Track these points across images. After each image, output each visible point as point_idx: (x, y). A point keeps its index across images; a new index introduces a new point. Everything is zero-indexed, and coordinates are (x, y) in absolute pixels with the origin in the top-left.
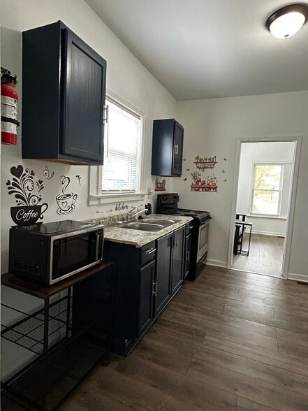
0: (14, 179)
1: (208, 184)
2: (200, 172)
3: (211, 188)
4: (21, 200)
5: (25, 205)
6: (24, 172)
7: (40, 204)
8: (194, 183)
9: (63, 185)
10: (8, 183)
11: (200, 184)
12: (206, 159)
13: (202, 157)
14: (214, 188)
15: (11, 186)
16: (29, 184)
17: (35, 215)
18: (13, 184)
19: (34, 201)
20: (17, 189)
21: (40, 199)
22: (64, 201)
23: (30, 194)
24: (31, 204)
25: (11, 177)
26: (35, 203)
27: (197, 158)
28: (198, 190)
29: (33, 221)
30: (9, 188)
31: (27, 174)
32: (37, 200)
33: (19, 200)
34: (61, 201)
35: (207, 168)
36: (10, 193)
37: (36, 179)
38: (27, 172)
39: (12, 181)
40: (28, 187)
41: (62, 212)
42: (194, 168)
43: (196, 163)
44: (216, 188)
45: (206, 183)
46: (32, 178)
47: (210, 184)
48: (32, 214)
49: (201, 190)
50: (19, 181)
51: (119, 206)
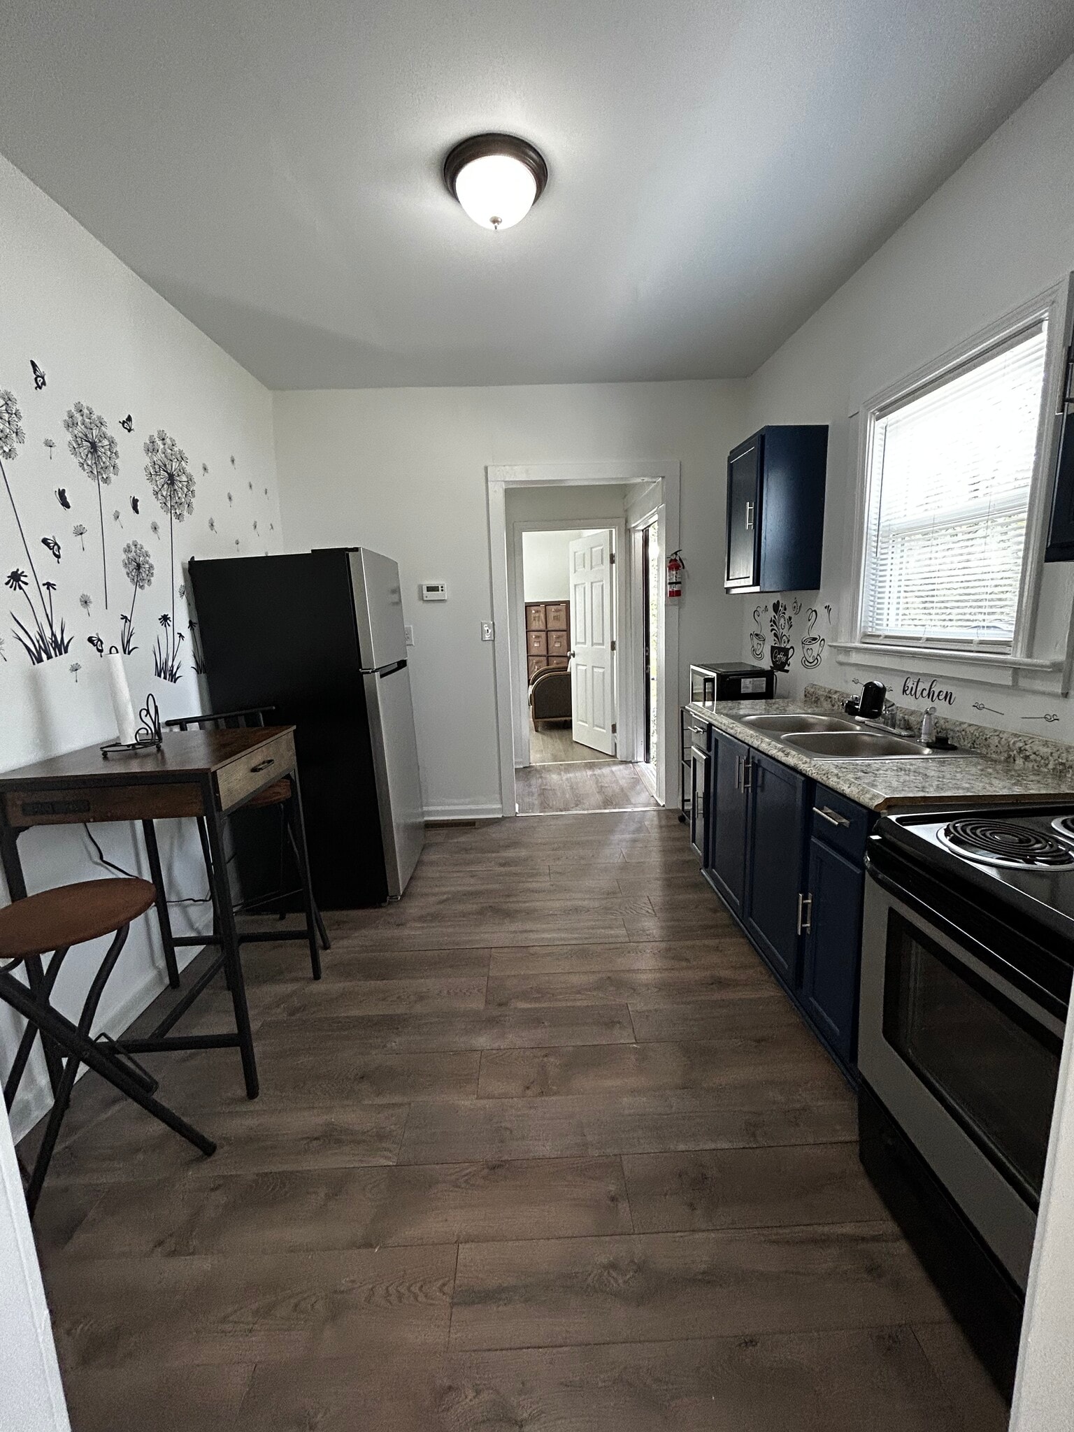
4: (777, 640)
6: (780, 607)
7: (788, 646)
9: (810, 623)
16: (782, 621)
21: (789, 641)
22: (810, 647)
23: (782, 633)
24: (782, 645)
26: (785, 645)
31: (782, 609)
32: (786, 641)
33: (775, 638)
34: (806, 647)
40: (781, 625)
41: (807, 663)
46: (785, 614)
48: (782, 657)
50: (777, 617)
51: (916, 683)
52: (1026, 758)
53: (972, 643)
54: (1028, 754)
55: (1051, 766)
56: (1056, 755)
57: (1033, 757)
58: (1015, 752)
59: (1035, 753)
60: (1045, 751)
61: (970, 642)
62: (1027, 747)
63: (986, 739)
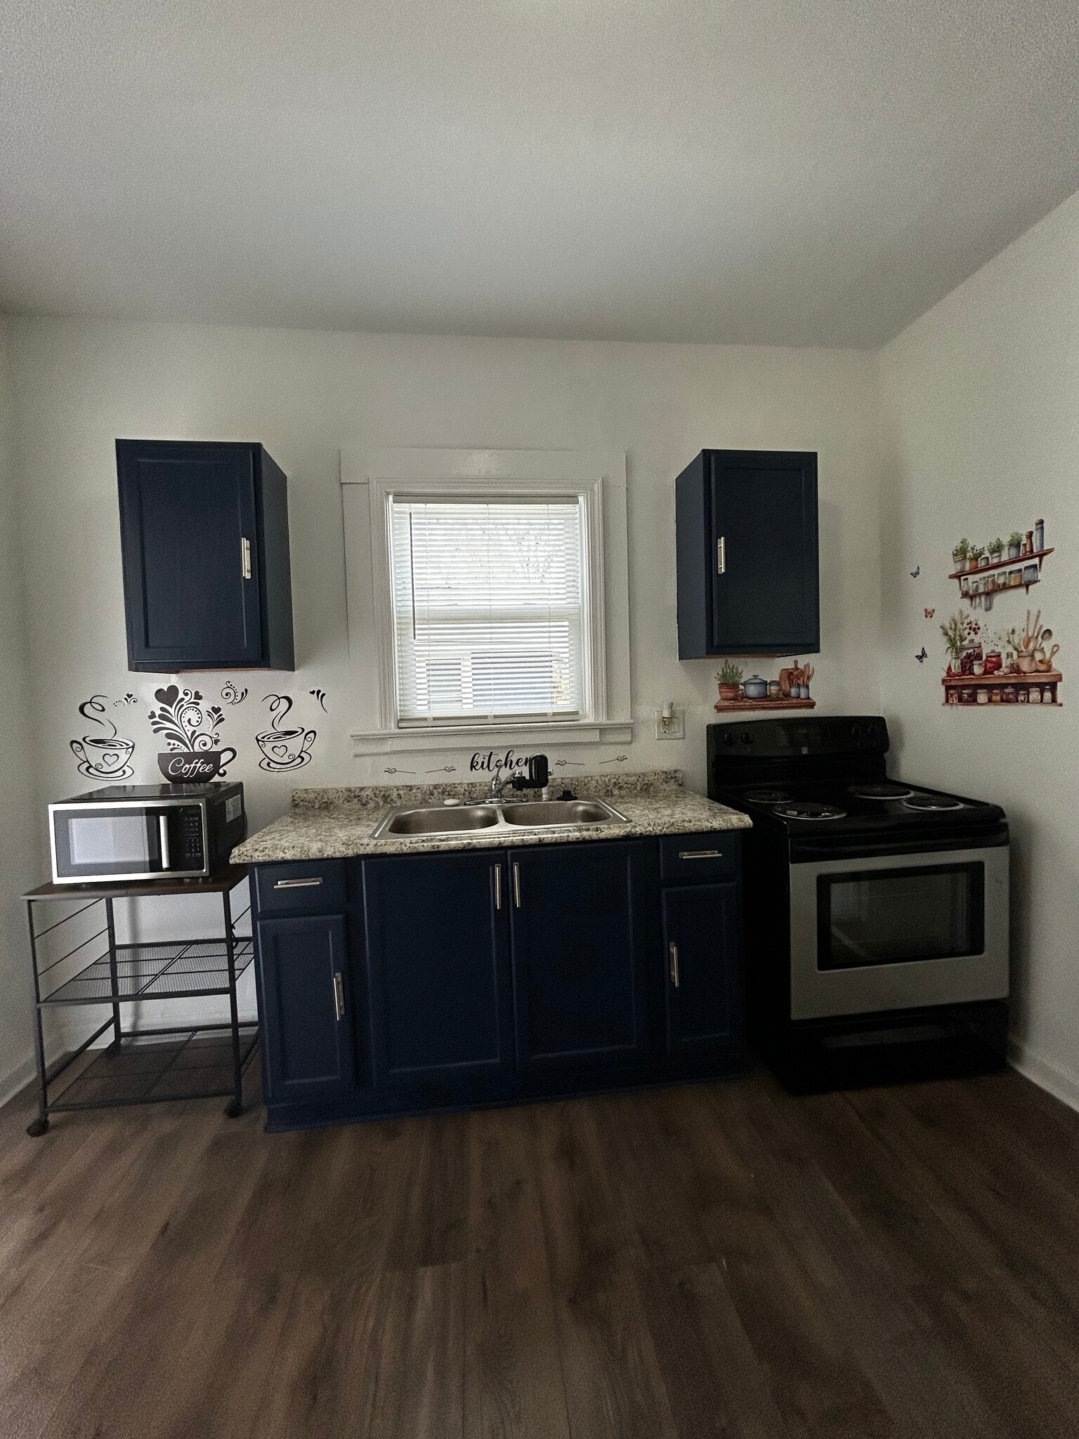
0: (162, 709)
1: (1016, 669)
2: (976, 613)
3: (1026, 687)
4: (177, 743)
5: (186, 750)
6: (181, 695)
7: (216, 749)
8: (956, 669)
9: (275, 713)
10: (153, 715)
11: (978, 670)
12: (997, 549)
13: (980, 542)
14: (1041, 687)
15: (157, 719)
16: (191, 714)
17: (208, 768)
18: (161, 716)
19: (205, 745)
20: (168, 725)
21: (216, 742)
22: (278, 744)
23: (194, 732)
24: (197, 749)
25: (157, 707)
26: (206, 748)
27: (961, 553)
28: (973, 700)
29: (204, 778)
30: (154, 723)
31: (187, 698)
32: (209, 743)
33: (172, 741)
34: (269, 746)
35: (1006, 587)
36: (156, 731)
37: (205, 706)
38: (186, 694)
39: (158, 712)
40: (189, 721)
41: (272, 765)
42: (951, 603)
43: (957, 576)
44: (1053, 687)
45: (1005, 662)
46: (198, 704)
47: (1025, 665)
48: (200, 766)
49: (982, 697)
50: (171, 710)
51: (487, 758)
52: (621, 788)
53: (546, 715)
54: (621, 785)
55: (638, 788)
56: (641, 780)
57: (625, 786)
58: (611, 787)
59: (626, 783)
60: (633, 779)
61: (545, 715)
62: (620, 781)
63: (585, 784)
